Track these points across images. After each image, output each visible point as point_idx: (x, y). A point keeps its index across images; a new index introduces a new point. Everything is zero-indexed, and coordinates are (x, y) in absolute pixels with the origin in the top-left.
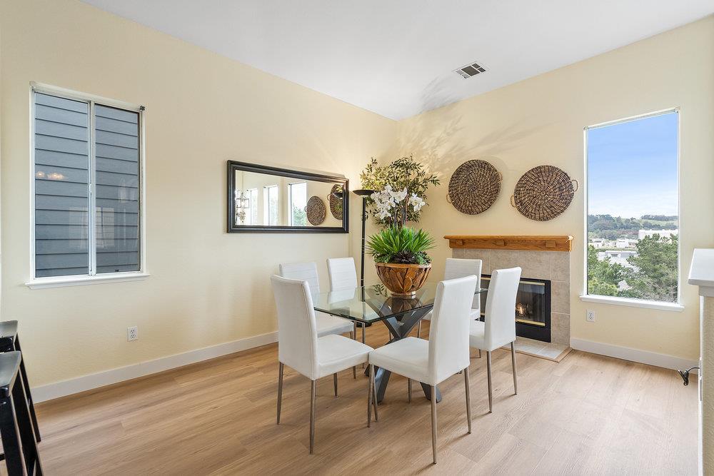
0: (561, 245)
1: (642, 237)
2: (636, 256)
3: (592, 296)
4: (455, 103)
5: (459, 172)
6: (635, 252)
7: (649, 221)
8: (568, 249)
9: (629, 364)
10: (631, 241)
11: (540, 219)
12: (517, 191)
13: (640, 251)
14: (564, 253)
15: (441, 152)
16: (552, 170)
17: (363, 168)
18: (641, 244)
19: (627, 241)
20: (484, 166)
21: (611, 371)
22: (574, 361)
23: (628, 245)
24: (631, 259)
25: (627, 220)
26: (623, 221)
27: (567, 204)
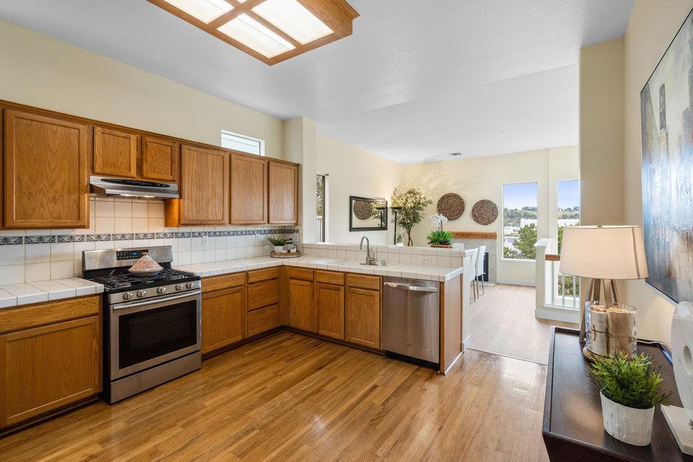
0: (493, 236)
1: (523, 226)
2: (519, 241)
3: (505, 259)
4: (441, 161)
5: (443, 198)
6: (518, 238)
7: (528, 212)
8: (496, 238)
9: (520, 286)
10: (515, 228)
11: (484, 224)
12: (473, 211)
13: (521, 238)
14: (494, 240)
15: (432, 186)
16: (489, 202)
17: (391, 194)
18: (522, 231)
19: (512, 228)
20: (456, 196)
21: (514, 288)
22: (499, 286)
23: (512, 232)
24: (515, 243)
25: (512, 211)
26: (509, 211)
27: (496, 218)
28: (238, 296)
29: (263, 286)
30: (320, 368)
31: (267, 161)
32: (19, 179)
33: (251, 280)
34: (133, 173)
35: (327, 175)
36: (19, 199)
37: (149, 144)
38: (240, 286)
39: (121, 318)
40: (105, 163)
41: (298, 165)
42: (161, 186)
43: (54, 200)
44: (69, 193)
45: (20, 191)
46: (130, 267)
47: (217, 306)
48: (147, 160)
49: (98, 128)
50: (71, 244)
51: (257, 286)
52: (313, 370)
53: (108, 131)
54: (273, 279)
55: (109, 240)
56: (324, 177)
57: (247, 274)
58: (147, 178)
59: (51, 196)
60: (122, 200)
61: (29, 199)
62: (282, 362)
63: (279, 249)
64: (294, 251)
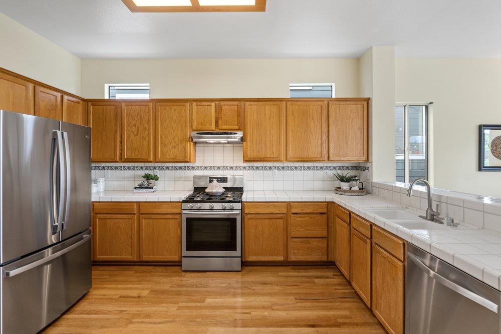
28: (280, 223)
29: (307, 218)
30: (313, 326)
31: (326, 102)
32: (161, 137)
33: (294, 211)
34: (213, 127)
35: (431, 103)
36: (161, 147)
37: (223, 107)
38: (282, 214)
39: (187, 219)
40: (198, 123)
41: (368, 100)
42: (231, 134)
43: (175, 147)
44: (181, 143)
45: (161, 143)
46: (206, 188)
47: (260, 227)
48: (222, 118)
49: (195, 103)
50: (193, 171)
51: (300, 217)
52: (303, 323)
53: (199, 103)
54: (321, 213)
55: (211, 170)
56: (427, 107)
57: (289, 204)
58: (222, 130)
59: (173, 144)
60: (208, 145)
61: (165, 147)
62: (292, 298)
63: (345, 186)
64: (356, 188)
